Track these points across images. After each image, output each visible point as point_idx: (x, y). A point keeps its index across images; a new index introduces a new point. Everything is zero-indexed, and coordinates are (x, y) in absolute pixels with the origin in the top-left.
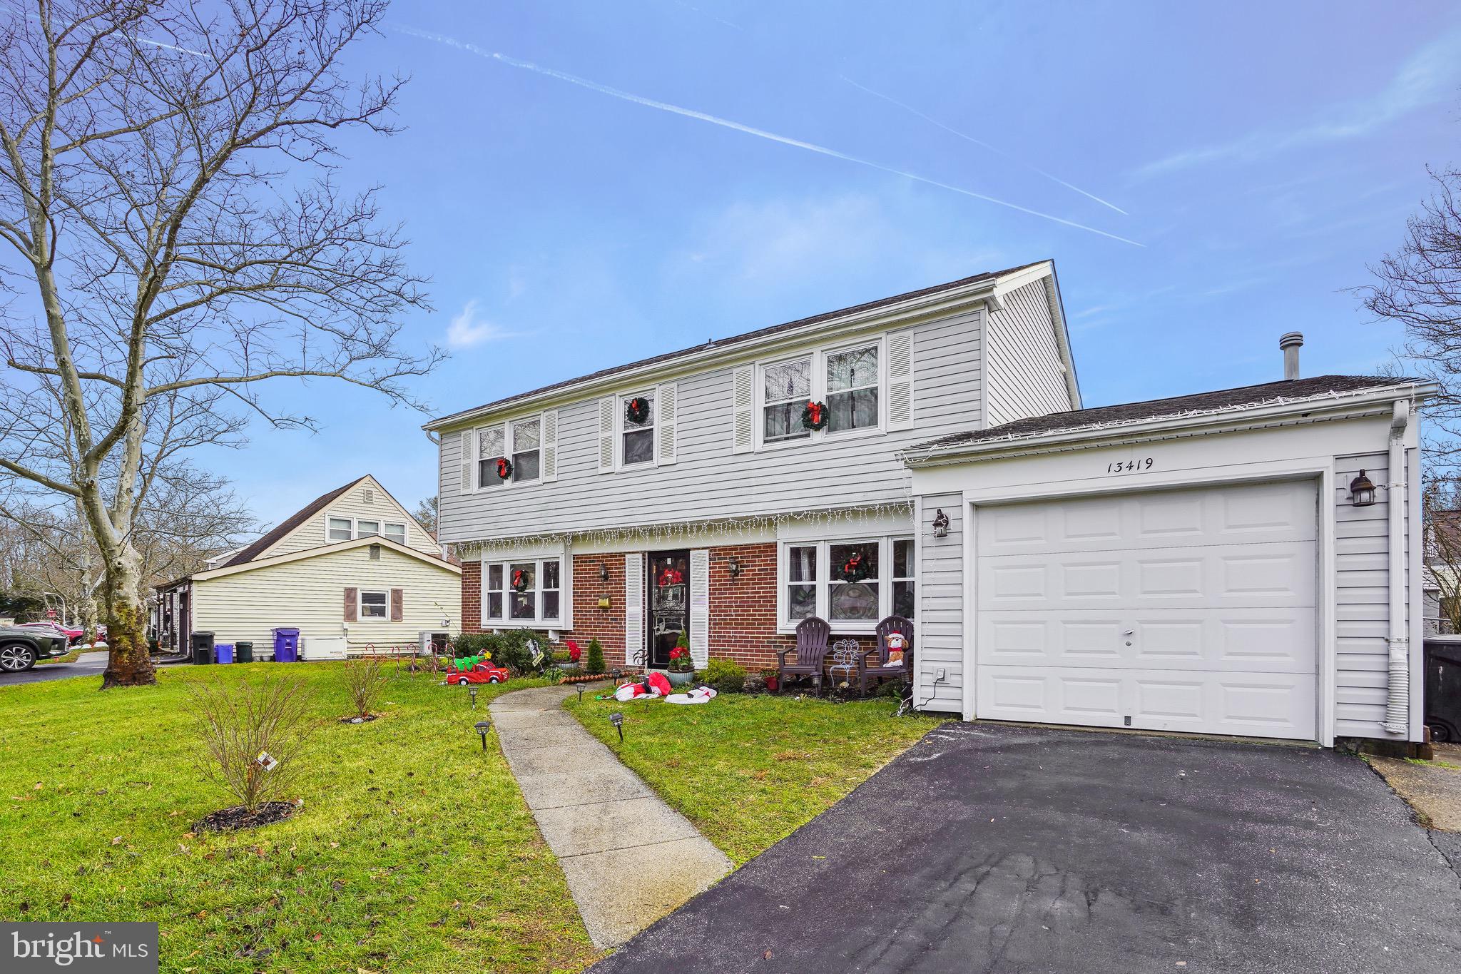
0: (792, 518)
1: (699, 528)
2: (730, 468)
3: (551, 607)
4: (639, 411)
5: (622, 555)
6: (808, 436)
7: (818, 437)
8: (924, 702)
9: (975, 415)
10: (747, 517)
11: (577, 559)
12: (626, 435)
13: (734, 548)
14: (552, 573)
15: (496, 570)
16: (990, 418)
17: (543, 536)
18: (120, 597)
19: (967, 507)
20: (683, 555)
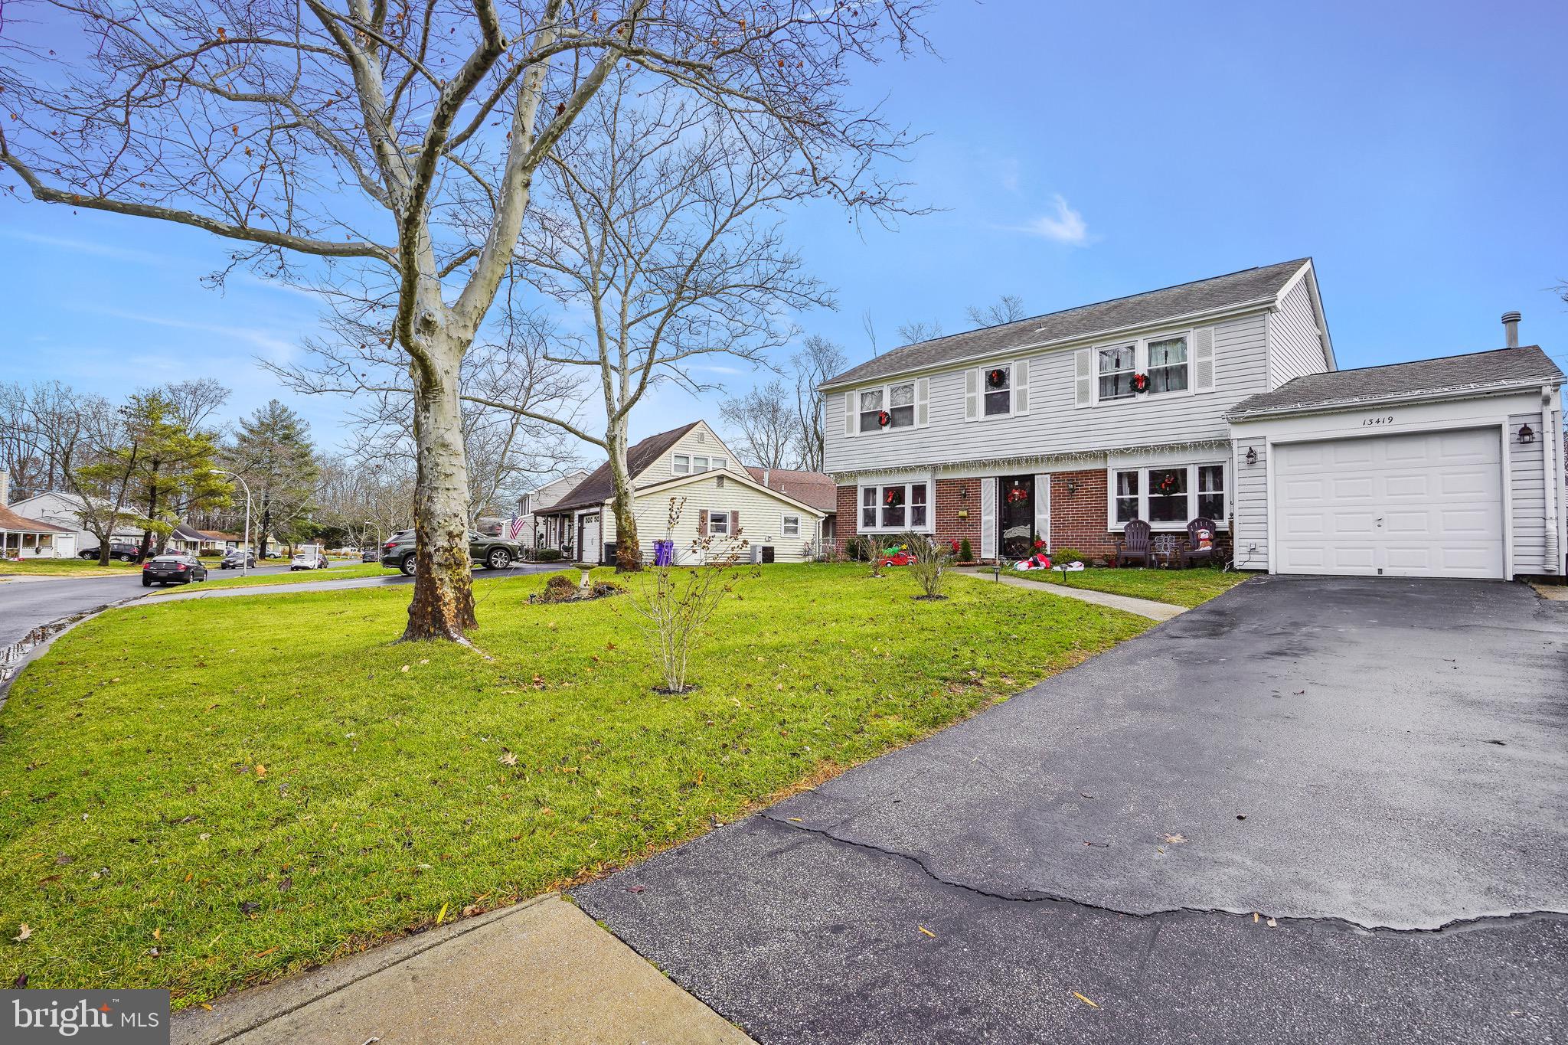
0: (1123, 452)
1: (1048, 459)
2: (1072, 418)
3: (919, 517)
4: (997, 379)
5: (979, 479)
6: (1134, 396)
7: (1141, 397)
8: (1241, 563)
9: (1263, 383)
10: (1087, 452)
11: (939, 482)
12: (986, 395)
13: (1071, 473)
14: (919, 491)
15: (870, 492)
16: (1273, 385)
17: (918, 466)
18: (627, 512)
19: (1269, 446)
20: (1031, 478)
